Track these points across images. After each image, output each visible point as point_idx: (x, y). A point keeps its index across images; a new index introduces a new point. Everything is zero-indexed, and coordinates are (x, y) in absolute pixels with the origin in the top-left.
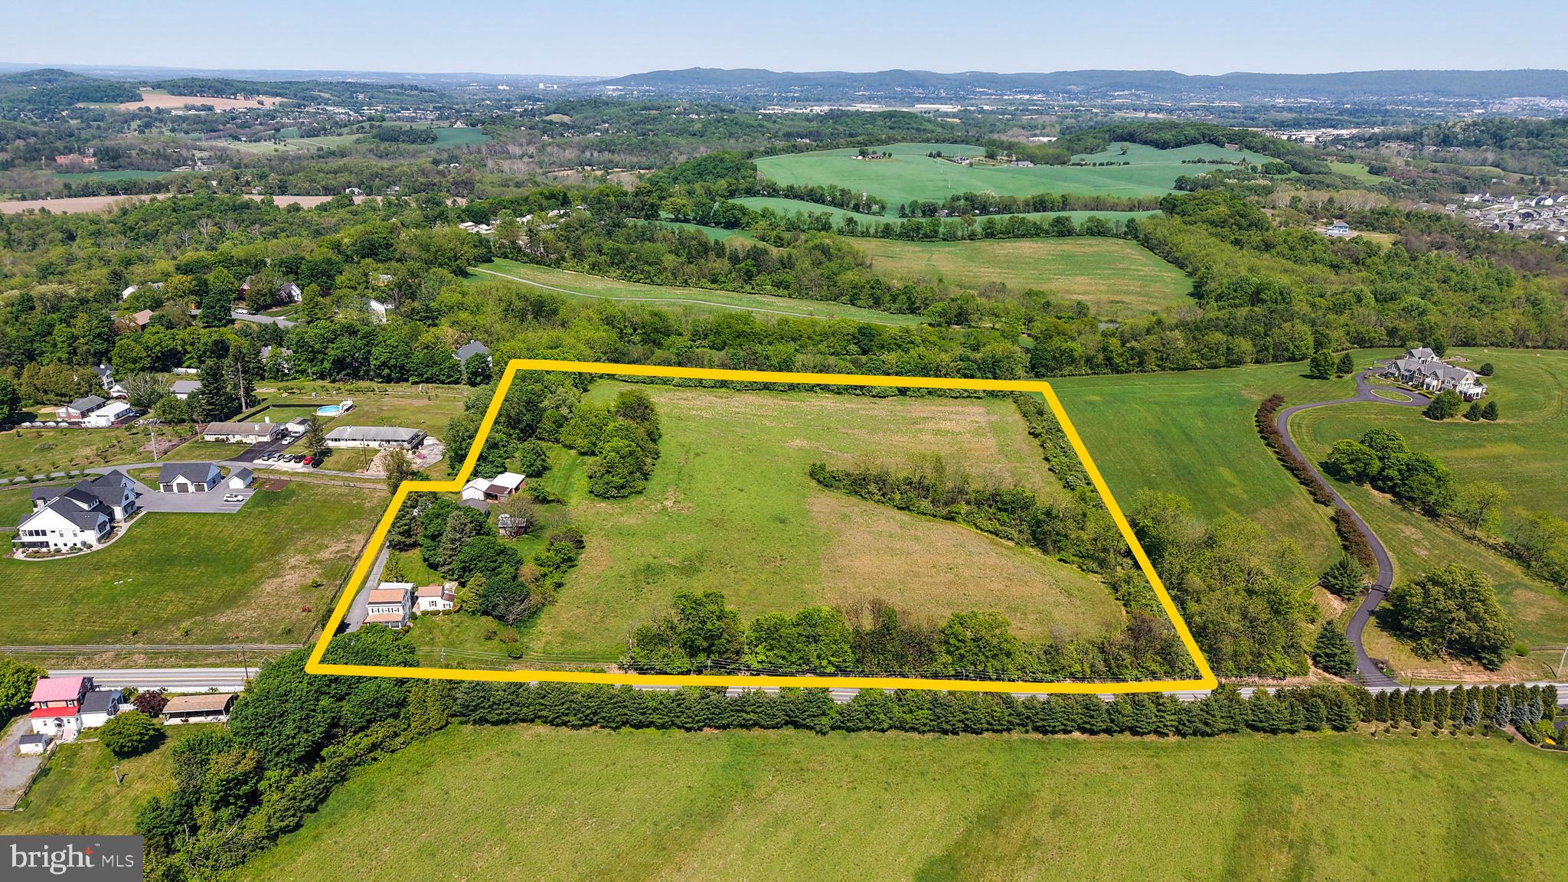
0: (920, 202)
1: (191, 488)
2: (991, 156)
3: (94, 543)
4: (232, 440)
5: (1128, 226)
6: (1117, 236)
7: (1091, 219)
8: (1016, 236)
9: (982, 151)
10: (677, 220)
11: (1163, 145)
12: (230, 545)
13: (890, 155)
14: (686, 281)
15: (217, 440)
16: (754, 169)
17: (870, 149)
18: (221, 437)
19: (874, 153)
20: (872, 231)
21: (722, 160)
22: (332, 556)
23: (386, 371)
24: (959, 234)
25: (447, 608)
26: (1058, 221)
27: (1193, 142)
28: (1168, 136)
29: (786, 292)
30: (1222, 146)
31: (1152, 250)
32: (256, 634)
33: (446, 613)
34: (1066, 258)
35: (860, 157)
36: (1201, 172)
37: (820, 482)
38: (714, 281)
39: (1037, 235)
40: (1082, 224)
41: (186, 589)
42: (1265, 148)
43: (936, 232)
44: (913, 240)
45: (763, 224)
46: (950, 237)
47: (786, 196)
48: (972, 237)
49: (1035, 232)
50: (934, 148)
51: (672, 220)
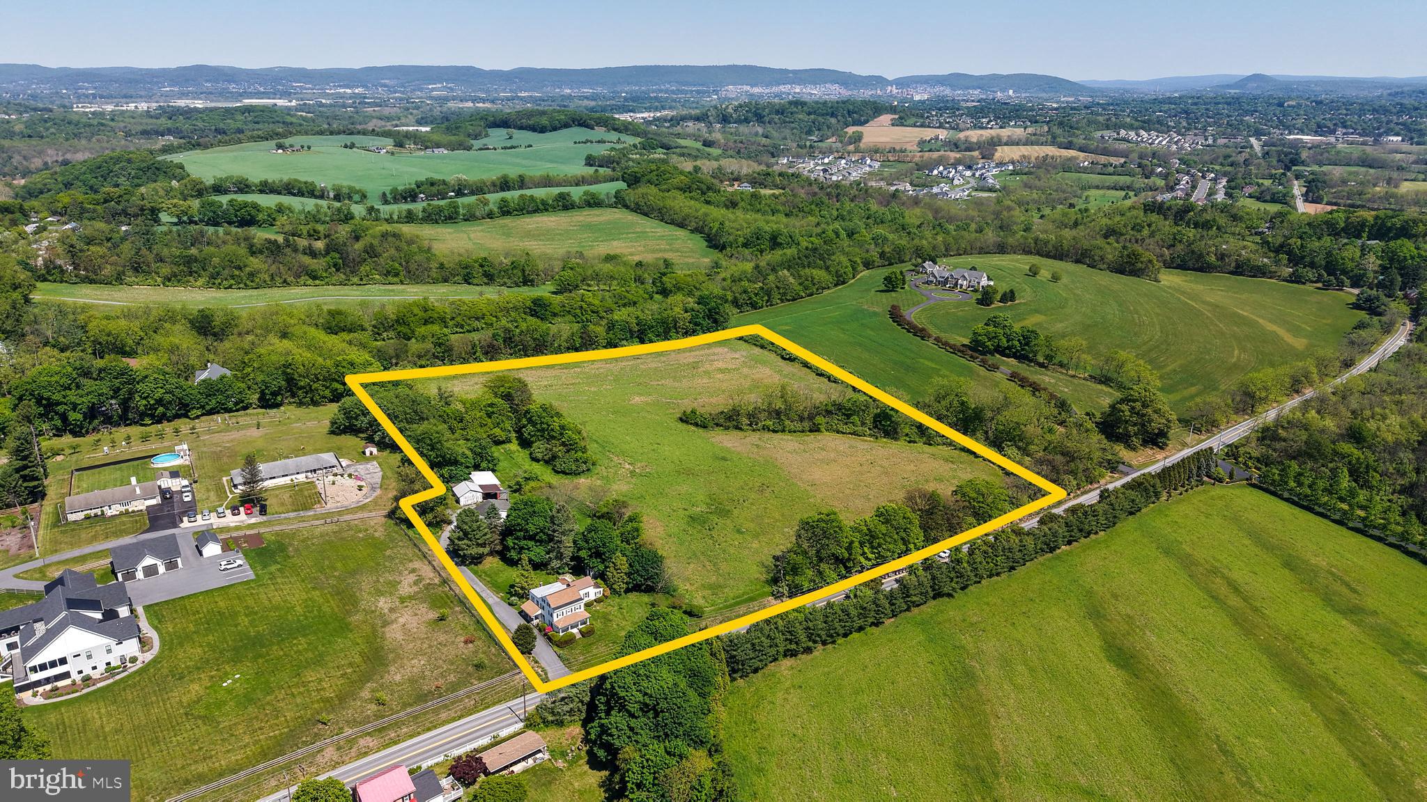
0: (399, 188)
1: (162, 569)
2: (400, 145)
3: (138, 654)
4: (109, 513)
5: (616, 197)
6: (610, 206)
7: (586, 193)
8: (529, 213)
9: (390, 141)
10: (180, 223)
11: (542, 130)
12: (298, 608)
13: (309, 148)
14: (285, 281)
15: (87, 518)
16: (182, 167)
17: (287, 142)
18: (92, 512)
19: (291, 146)
20: (395, 217)
21: (129, 161)
22: (415, 589)
23: (161, 409)
24: (478, 214)
25: (599, 596)
26: (562, 197)
27: (566, 126)
28: (545, 121)
29: (396, 279)
30: (593, 129)
31: (646, 215)
32: (452, 678)
33: (598, 601)
34: (589, 227)
35: (280, 151)
36: (601, 151)
37: (696, 425)
38: (315, 278)
39: (547, 210)
40: (580, 198)
41: (319, 661)
42: (626, 128)
43: (457, 213)
44: (437, 223)
45: (282, 219)
46: (470, 218)
47: (261, 192)
48: (490, 215)
49: (541, 207)
50: (349, 139)
51: (176, 224)
